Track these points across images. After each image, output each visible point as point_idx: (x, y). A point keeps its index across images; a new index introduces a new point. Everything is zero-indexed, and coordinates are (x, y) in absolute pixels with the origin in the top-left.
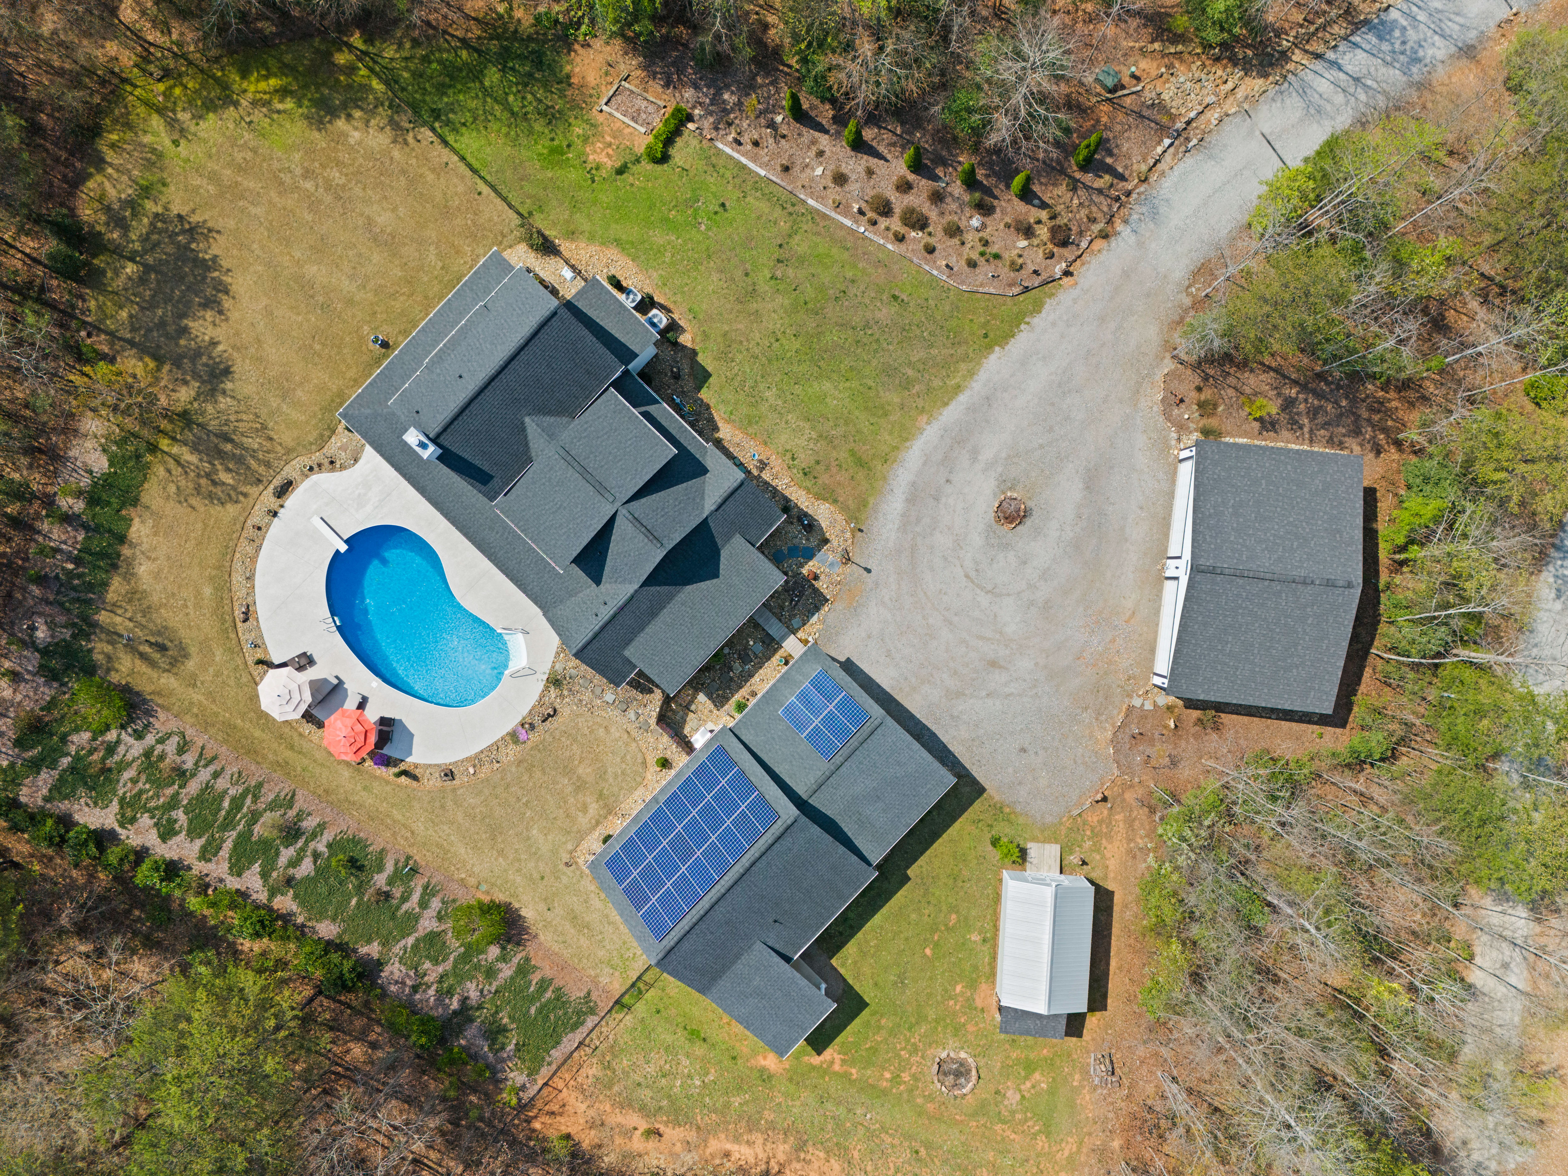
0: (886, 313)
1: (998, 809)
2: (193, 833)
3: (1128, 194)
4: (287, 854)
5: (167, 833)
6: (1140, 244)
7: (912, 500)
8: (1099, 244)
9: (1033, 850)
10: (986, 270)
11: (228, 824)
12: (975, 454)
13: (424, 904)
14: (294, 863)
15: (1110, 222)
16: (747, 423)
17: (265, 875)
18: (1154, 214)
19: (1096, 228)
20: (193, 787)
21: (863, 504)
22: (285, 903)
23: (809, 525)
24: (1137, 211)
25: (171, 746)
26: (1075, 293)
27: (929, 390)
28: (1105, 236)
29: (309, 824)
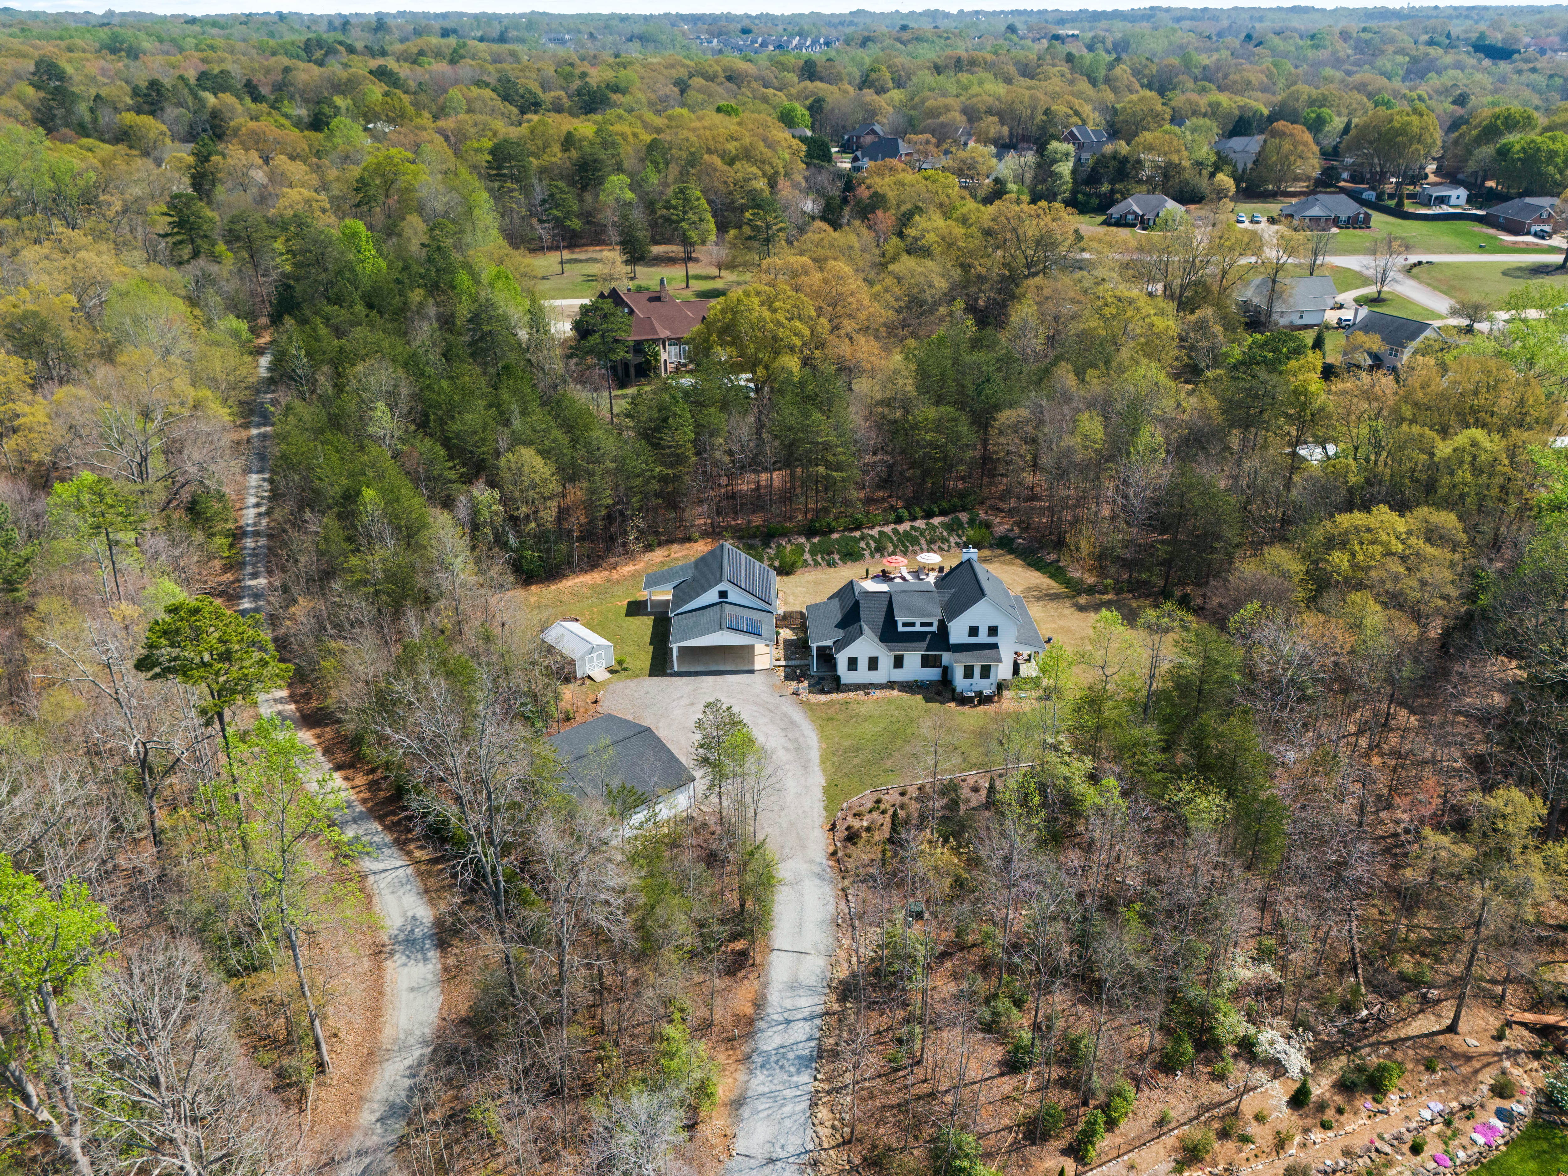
0: (889, 764)
1: (637, 676)
2: (905, 532)
3: (843, 878)
4: (873, 545)
5: (912, 528)
6: (811, 861)
7: (793, 723)
8: (831, 849)
9: (608, 675)
10: (869, 805)
11: (899, 540)
12: (787, 750)
13: (815, 560)
14: (868, 544)
15: (838, 861)
16: (890, 701)
17: (872, 537)
18: (819, 876)
19: (840, 854)
20: (923, 542)
21: (811, 710)
22: (857, 534)
23: (822, 692)
24: (829, 874)
25: (945, 547)
26: (817, 824)
27: (834, 754)
28: (834, 853)
29: (877, 556)
